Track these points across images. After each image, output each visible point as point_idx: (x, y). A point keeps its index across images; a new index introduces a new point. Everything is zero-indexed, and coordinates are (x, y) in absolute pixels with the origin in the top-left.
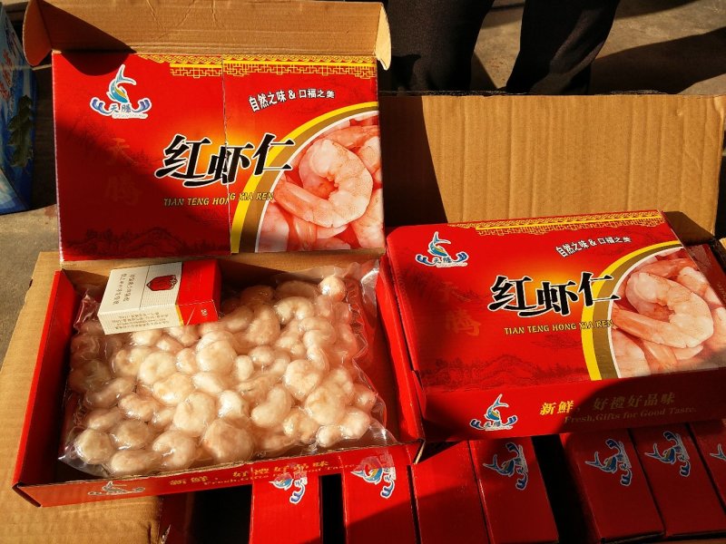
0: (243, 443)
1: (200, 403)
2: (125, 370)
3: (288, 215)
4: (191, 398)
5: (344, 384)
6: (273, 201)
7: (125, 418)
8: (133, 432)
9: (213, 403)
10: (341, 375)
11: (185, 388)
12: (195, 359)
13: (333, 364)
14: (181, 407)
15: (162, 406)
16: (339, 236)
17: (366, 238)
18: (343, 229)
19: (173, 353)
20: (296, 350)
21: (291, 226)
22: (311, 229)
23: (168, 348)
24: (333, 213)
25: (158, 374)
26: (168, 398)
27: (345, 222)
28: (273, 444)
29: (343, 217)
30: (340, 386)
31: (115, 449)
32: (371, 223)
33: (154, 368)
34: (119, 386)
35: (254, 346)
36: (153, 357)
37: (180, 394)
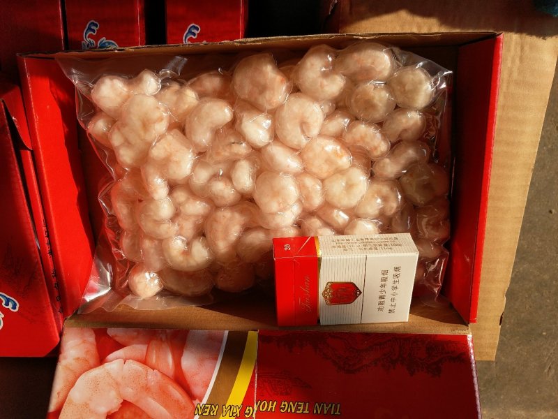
0: (243, 81)
1: (294, 134)
2: (385, 189)
3: (180, 380)
4: (304, 141)
5: (122, 145)
6: (196, 402)
7: (380, 124)
8: (369, 105)
9: (279, 134)
10: (126, 156)
11: (310, 155)
12: (301, 193)
13: (137, 173)
14: (315, 131)
15: (339, 137)
16: (119, 346)
17: (84, 342)
18: (111, 356)
19: (328, 205)
20: (181, 196)
21: (178, 364)
22: (153, 359)
23: (336, 211)
24: (119, 380)
25: (345, 178)
26: (331, 147)
27: (107, 366)
28: (211, 82)
29: (109, 374)
30: (127, 143)
31: (388, 84)
32: (73, 362)
33: (349, 187)
34: (391, 168)
35: (233, 206)
36: (353, 201)
37: (317, 149)
